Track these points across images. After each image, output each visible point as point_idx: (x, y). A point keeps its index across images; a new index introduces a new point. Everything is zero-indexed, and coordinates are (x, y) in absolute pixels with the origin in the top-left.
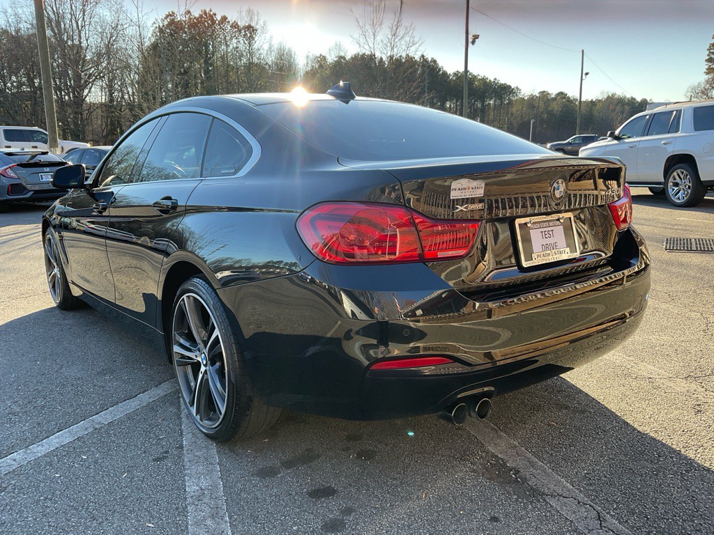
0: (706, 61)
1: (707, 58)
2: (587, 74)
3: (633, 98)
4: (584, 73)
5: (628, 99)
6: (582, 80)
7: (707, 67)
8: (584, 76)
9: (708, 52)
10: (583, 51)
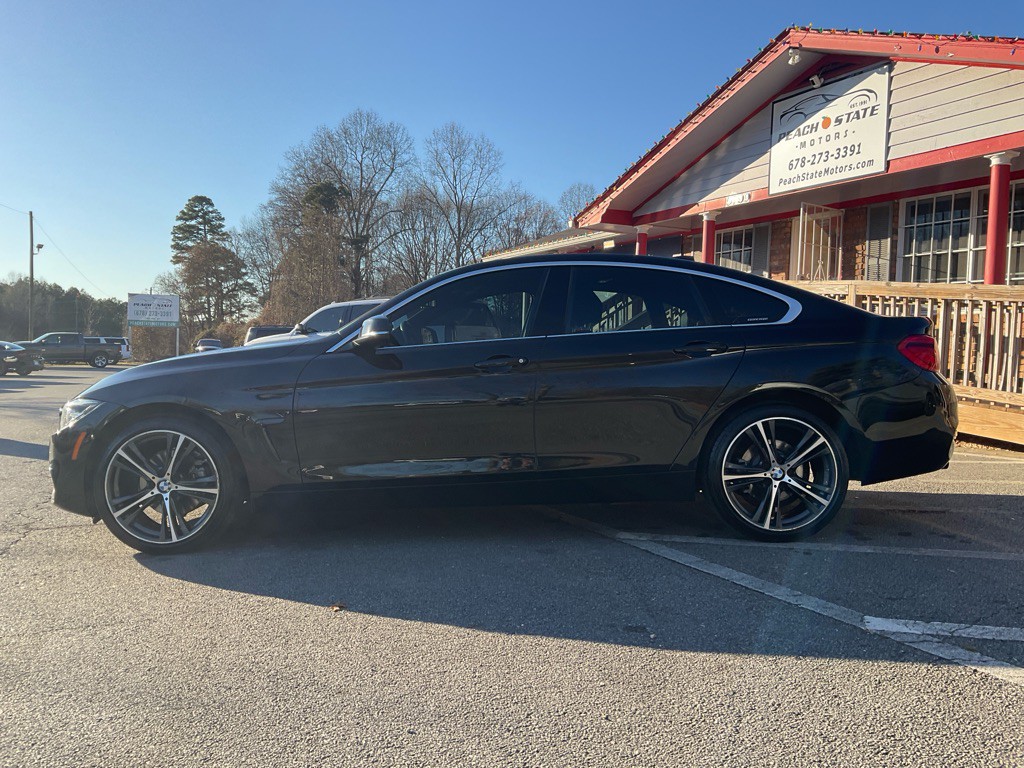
0: (172, 246)
1: (173, 243)
2: (40, 247)
3: (56, 286)
4: (35, 244)
5: (50, 287)
6: (32, 254)
7: (173, 254)
8: (35, 250)
9: (172, 237)
10: (31, 213)
